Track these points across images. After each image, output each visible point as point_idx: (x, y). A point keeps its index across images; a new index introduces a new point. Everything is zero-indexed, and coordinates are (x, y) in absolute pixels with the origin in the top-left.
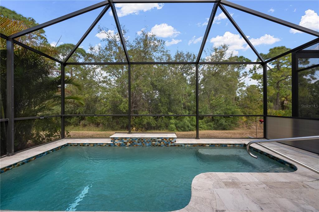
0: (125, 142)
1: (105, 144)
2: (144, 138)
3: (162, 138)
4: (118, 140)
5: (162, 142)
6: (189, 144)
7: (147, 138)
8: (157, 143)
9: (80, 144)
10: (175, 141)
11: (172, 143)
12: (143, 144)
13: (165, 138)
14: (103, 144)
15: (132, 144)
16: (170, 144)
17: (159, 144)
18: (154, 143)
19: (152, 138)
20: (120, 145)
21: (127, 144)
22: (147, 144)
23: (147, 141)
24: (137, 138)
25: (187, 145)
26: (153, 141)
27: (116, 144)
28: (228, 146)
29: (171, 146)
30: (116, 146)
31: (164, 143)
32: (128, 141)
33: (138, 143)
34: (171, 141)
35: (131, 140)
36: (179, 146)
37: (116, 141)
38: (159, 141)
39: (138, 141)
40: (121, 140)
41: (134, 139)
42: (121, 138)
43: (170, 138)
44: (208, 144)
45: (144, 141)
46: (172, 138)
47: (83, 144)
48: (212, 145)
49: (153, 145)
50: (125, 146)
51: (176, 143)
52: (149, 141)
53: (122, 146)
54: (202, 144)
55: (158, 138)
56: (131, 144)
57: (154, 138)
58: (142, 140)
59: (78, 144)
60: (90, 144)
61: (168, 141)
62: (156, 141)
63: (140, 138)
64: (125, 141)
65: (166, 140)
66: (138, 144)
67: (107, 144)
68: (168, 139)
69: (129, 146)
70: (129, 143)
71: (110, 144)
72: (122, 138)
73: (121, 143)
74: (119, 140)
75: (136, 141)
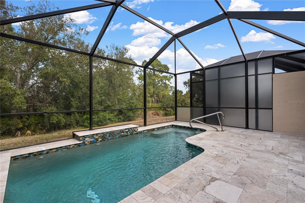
0: (96, 139)
1: (73, 146)
2: (114, 131)
3: (129, 128)
4: (88, 137)
5: (128, 132)
6: (146, 130)
7: (117, 131)
8: (125, 134)
9: (35, 154)
10: (138, 130)
11: (136, 131)
12: (114, 137)
13: (131, 128)
14: (70, 145)
15: (104, 139)
16: (134, 133)
17: (126, 134)
18: (122, 134)
19: (121, 130)
20: (91, 143)
21: (98, 140)
22: (117, 136)
23: (117, 133)
24: (108, 132)
25: (145, 131)
26: (122, 133)
27: (86, 142)
28: (166, 127)
29: (135, 134)
30: (86, 144)
31: (130, 132)
32: (99, 137)
33: (109, 136)
34: (135, 130)
35: (102, 135)
36: (140, 133)
37: (86, 139)
38: (126, 132)
39: (109, 135)
40: (92, 137)
41: (106, 133)
42: (91, 135)
43: (134, 128)
44: (156, 128)
45: (115, 134)
46: (136, 127)
47: (40, 152)
48: (158, 129)
49: (122, 136)
50: (96, 142)
51: (139, 131)
52: (118, 133)
53: (93, 143)
54: (153, 129)
55: (126, 129)
56: (102, 139)
57: (122, 129)
58: (113, 133)
59: (29, 154)
60: (50, 150)
61: (133, 131)
62: (124, 132)
63: (111, 132)
64: (97, 137)
65: (131, 130)
66: (110, 138)
67: (75, 145)
68: (133, 129)
69: (101, 141)
70: (101, 138)
71: (79, 144)
72: (93, 135)
73: (92, 140)
74: (90, 137)
75: (107, 135)
